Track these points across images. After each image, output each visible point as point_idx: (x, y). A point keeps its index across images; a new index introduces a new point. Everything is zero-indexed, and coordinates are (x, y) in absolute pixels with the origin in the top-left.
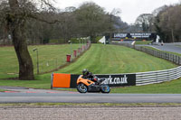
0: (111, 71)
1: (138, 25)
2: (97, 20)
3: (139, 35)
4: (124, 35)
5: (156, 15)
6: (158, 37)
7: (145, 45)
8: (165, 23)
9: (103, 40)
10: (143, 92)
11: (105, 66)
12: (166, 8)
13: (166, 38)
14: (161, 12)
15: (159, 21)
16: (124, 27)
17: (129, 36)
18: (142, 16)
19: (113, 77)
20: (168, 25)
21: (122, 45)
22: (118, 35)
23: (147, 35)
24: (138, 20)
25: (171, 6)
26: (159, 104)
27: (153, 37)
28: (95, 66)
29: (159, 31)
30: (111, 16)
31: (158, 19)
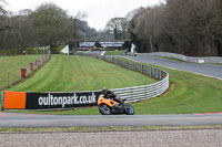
0: (76, 88)
1: (108, 31)
2: (58, 26)
3: (110, 44)
4: (92, 44)
5: (130, 19)
6: (133, 46)
7: (117, 55)
8: (142, 29)
9: (66, 50)
11: (69, 82)
12: (142, 11)
13: (142, 48)
14: (136, 16)
15: (134, 27)
16: (91, 34)
17: (98, 45)
18: (113, 20)
19: (79, 95)
20: (145, 32)
21: (90, 55)
22: (84, 44)
23: (120, 44)
24: (108, 25)
25: (149, 9)
26: (134, 128)
27: (127, 46)
28: (57, 82)
29: (134, 37)
30: (76, 20)
31: (133, 23)
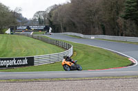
0: (14, 55)
1: (35, 20)
2: (3, 17)
3: (36, 27)
4: (25, 28)
5: (48, 12)
7: (41, 34)
8: (56, 18)
9: (8, 31)
10: (40, 70)
11: (10, 51)
12: (56, 7)
13: (56, 30)
14: (52, 10)
15: (51, 16)
16: (24, 21)
17: (28, 28)
18: (38, 13)
20: (58, 20)
21: (24, 35)
22: (20, 28)
23: (42, 27)
24: (35, 16)
25: (60, 5)
26: (52, 79)
27: (47, 29)
28: (3, 52)
29: (51, 24)
30: (14, 13)
31: (50, 15)
